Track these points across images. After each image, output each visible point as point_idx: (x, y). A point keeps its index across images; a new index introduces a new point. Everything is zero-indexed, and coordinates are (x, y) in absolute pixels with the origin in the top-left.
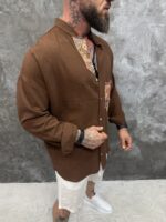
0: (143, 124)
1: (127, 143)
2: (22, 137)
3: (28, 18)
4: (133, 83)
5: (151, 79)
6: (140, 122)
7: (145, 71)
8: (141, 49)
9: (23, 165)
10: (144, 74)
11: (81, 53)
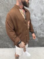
0: (39, 32)
1: (34, 37)
2: (7, 36)
4: (36, 21)
5: (40, 20)
6: (38, 32)
7: (39, 18)
9: (7, 43)
11: (22, 13)
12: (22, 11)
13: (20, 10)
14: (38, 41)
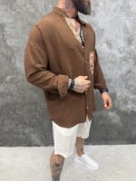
0: (121, 96)
2: (26, 107)
3: (34, 16)
4: (112, 62)
5: (125, 59)
6: (119, 94)
7: (121, 53)
8: (117, 36)
9: (27, 131)
10: (119, 55)
12: (72, 23)
13: (67, 19)
14: (121, 125)
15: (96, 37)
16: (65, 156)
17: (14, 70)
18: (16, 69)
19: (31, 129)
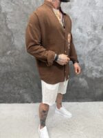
2: (21, 74)
3: (28, 8)
4: (82, 43)
5: (91, 40)
6: (86, 65)
7: (89, 36)
8: (86, 24)
9: (21, 92)
10: (87, 38)
14: (88, 88)
15: (72, 24)
16: (50, 104)
17: (12, 46)
18: (14, 46)
19: (24, 90)
